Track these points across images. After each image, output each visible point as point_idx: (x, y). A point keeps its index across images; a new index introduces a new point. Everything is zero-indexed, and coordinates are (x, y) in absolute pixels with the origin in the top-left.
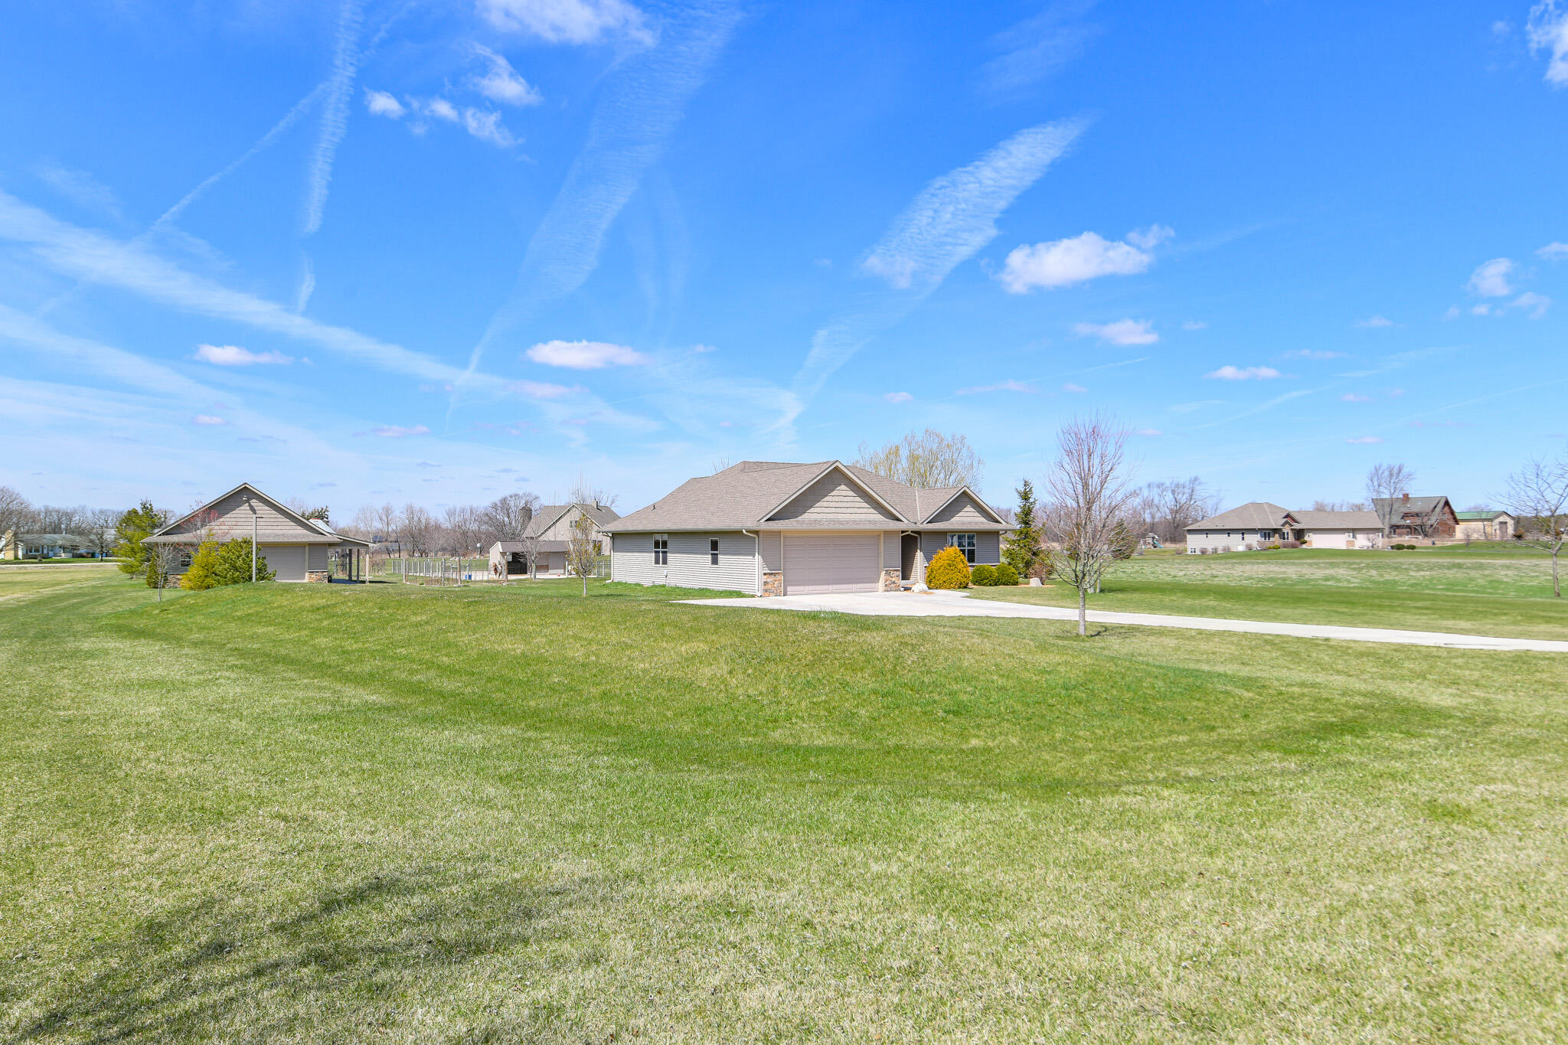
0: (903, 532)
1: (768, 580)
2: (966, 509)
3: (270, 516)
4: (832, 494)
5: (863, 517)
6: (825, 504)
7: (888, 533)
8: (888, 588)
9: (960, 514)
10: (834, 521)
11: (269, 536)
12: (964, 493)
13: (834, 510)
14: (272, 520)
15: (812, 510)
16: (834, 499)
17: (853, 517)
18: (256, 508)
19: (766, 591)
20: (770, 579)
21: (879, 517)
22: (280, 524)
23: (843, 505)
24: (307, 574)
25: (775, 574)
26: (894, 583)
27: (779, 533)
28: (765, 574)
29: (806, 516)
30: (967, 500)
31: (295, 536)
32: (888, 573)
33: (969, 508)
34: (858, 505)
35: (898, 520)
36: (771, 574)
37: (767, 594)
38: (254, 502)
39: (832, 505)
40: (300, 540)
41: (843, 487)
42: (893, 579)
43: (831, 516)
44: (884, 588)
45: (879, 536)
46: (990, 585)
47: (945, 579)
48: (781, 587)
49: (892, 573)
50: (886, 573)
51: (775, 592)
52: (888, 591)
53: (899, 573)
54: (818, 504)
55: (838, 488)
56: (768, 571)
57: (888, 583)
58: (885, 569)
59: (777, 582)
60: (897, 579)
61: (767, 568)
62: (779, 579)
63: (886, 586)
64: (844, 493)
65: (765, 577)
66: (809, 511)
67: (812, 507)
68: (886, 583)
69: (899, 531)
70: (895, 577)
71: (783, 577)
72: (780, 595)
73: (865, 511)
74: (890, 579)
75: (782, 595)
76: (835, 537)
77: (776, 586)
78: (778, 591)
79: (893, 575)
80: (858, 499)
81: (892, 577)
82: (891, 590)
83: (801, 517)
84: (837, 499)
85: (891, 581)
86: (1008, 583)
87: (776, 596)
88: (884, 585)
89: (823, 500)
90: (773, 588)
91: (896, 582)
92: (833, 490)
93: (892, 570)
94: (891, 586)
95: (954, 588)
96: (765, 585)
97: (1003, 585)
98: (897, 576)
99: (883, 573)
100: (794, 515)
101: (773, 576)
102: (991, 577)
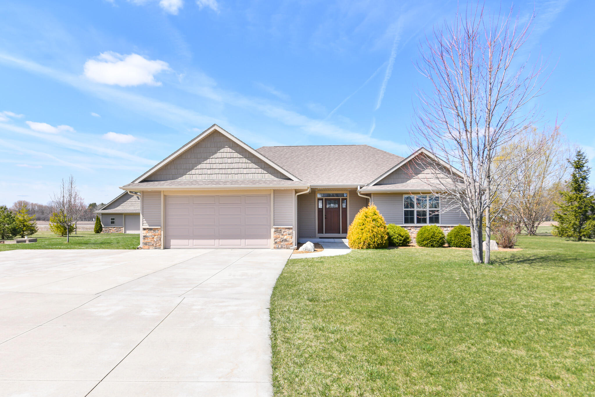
1: (148, 234)
4: (215, 156)
5: (250, 176)
6: (208, 166)
7: (277, 192)
8: (279, 245)
10: (212, 182)
13: (217, 171)
15: (193, 172)
16: (217, 161)
17: (236, 177)
19: (145, 244)
20: (149, 234)
21: (269, 177)
23: (227, 166)
25: (154, 230)
26: (286, 240)
27: (158, 193)
28: (144, 229)
29: (185, 178)
30: (427, 161)
32: (278, 231)
33: (431, 170)
34: (244, 166)
35: (287, 178)
36: (151, 229)
37: (147, 247)
39: (214, 166)
41: (229, 150)
42: (285, 237)
43: (214, 177)
44: (273, 246)
45: (270, 195)
48: (161, 241)
49: (283, 230)
50: (275, 231)
51: (155, 245)
52: (278, 248)
53: (291, 231)
54: (199, 166)
55: (222, 150)
56: (148, 227)
57: (278, 240)
58: (274, 227)
59: (157, 236)
60: (288, 237)
61: (147, 224)
62: (159, 234)
63: (276, 243)
64: (229, 155)
65: (145, 232)
66: (190, 173)
67: (193, 169)
68: (276, 241)
69: (291, 190)
70: (287, 235)
71: (162, 232)
72: (159, 248)
73: (253, 171)
74: (281, 237)
75: (162, 247)
76: (221, 197)
77: (155, 240)
78: (158, 245)
79: (284, 233)
80: (244, 160)
81: (283, 235)
82: (282, 248)
83: (180, 178)
84: (220, 161)
85: (281, 238)
86: (462, 245)
87: (156, 248)
88: (274, 242)
89: (205, 162)
90: (152, 242)
91: (288, 240)
92: (216, 153)
93: (283, 228)
94: (282, 243)
95: (362, 248)
96: (144, 239)
97: (457, 247)
98: (289, 234)
99: (273, 230)
100: (174, 177)
101: (153, 231)
102: (432, 237)
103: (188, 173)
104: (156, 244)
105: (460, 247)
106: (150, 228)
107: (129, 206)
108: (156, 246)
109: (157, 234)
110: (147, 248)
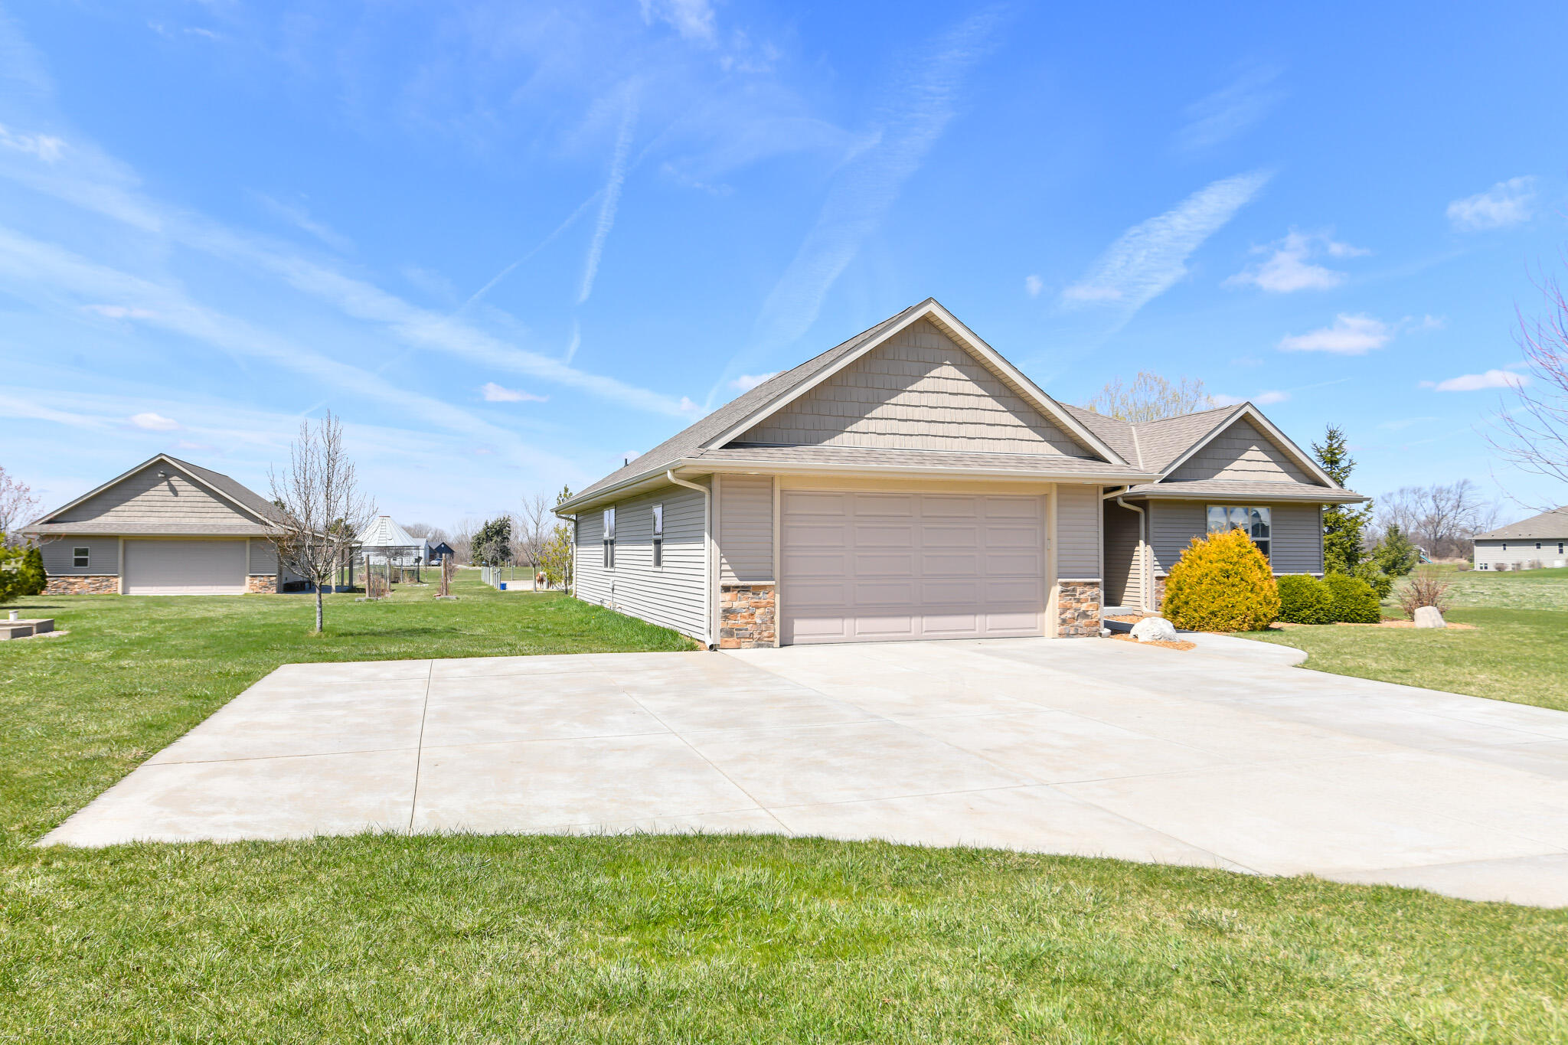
0: (1107, 490)
1: (736, 605)
2: (1247, 455)
3: (198, 499)
4: (921, 385)
5: (1002, 447)
6: (901, 412)
7: (1068, 491)
8: (1070, 627)
9: (1236, 465)
10: (920, 456)
11: (191, 526)
12: (1246, 421)
13: (922, 428)
14: (200, 505)
15: (862, 425)
16: (925, 399)
17: (975, 446)
18: (178, 488)
19: (729, 633)
20: (741, 603)
21: (1046, 449)
22: (210, 510)
23: (949, 415)
24: (248, 579)
25: (756, 590)
26: (1084, 615)
27: (766, 482)
28: (726, 589)
29: (844, 441)
30: (1250, 434)
31: (230, 527)
32: (1068, 590)
33: (1254, 453)
34: (988, 417)
35: (1096, 457)
36: (747, 589)
37: (733, 641)
38: (175, 480)
39: (917, 413)
40: (233, 533)
41: (949, 370)
42: (1084, 607)
43: (916, 443)
44: (1058, 629)
45: (1045, 497)
46: (1319, 621)
47: (1214, 607)
48: (773, 622)
49: (1079, 589)
50: (1062, 592)
51: (756, 636)
52: (1068, 635)
53: (1096, 590)
54: (877, 412)
55: (935, 372)
56: (736, 582)
57: (1068, 615)
58: (1060, 580)
59: (761, 611)
60: (1091, 605)
61: (732, 574)
62: (768, 603)
63: (1064, 622)
64: (951, 386)
65: (728, 596)
66: (853, 428)
67: (861, 418)
68: (1063, 616)
69: (1097, 487)
70: (1086, 601)
71: (778, 596)
72: (770, 645)
73: (1009, 432)
74: (1075, 605)
75: (777, 643)
76: (926, 498)
77: (759, 621)
78: (765, 634)
79: (1082, 596)
80: (990, 403)
81: (1078, 601)
82: (1076, 634)
83: (827, 443)
84: (933, 399)
85: (1076, 610)
86: (1358, 618)
87: (759, 646)
88: (1059, 621)
89: (893, 401)
90: (749, 626)
91: (1089, 613)
92: (921, 377)
93: (1079, 584)
94: (1076, 623)
95: (1239, 630)
96: (726, 618)
97: (1346, 621)
98: (1092, 600)
99: (1056, 590)
100: (813, 437)
101: (750, 595)
102: (1319, 602)
103: (849, 429)
104: (760, 634)
105: (1353, 621)
106: (743, 587)
107: (140, 514)
108: (759, 639)
109: (764, 602)
110: (734, 644)
